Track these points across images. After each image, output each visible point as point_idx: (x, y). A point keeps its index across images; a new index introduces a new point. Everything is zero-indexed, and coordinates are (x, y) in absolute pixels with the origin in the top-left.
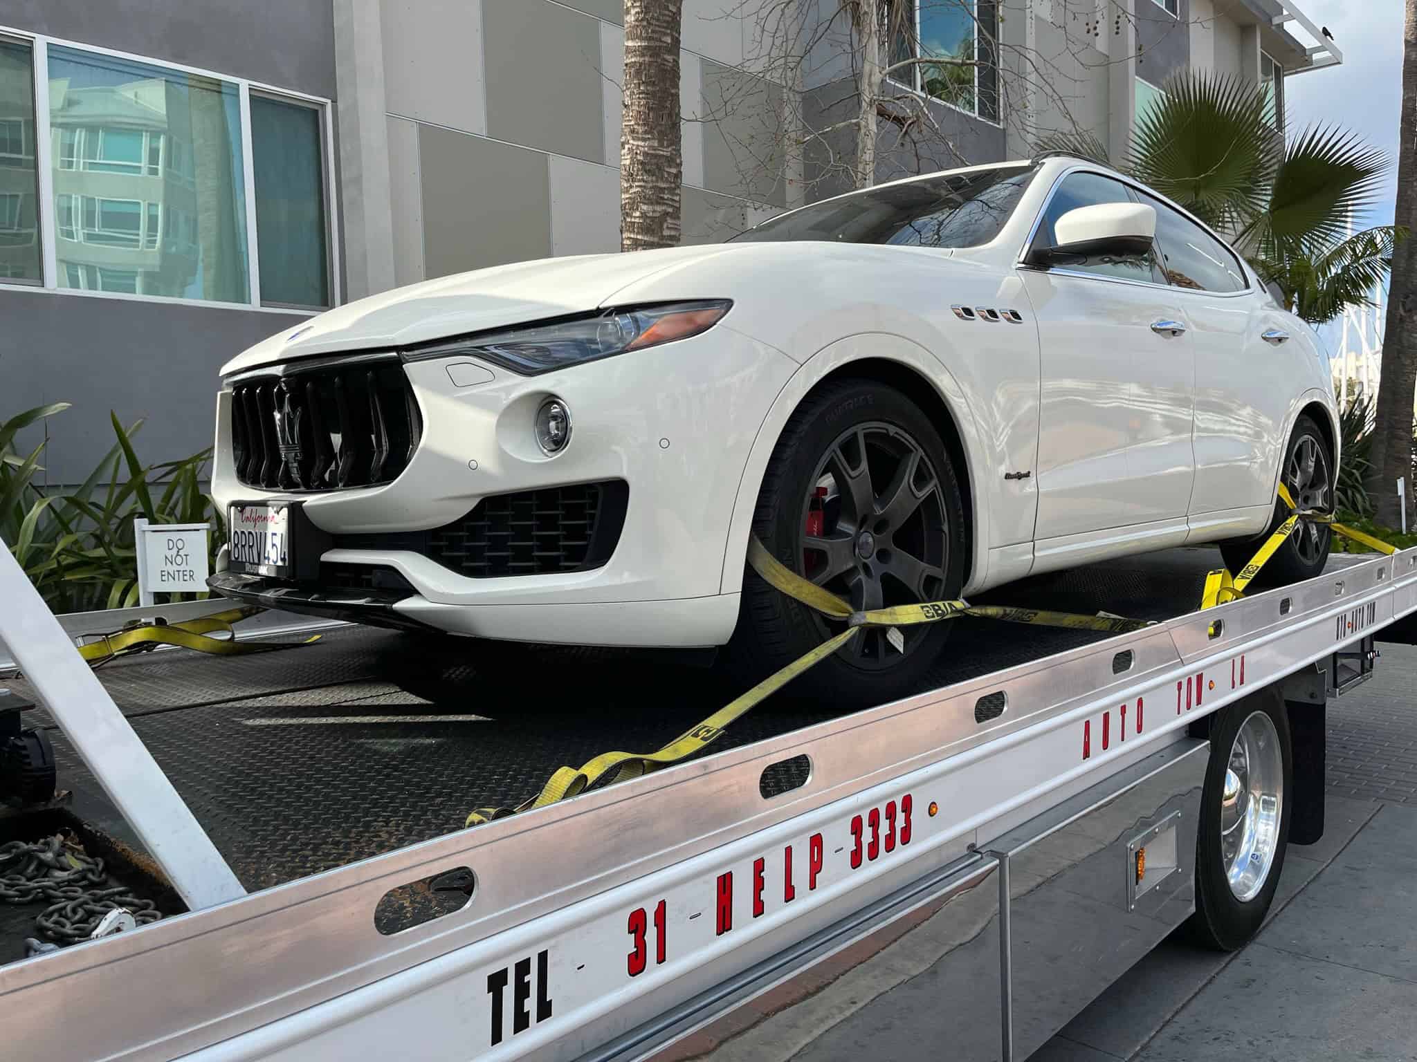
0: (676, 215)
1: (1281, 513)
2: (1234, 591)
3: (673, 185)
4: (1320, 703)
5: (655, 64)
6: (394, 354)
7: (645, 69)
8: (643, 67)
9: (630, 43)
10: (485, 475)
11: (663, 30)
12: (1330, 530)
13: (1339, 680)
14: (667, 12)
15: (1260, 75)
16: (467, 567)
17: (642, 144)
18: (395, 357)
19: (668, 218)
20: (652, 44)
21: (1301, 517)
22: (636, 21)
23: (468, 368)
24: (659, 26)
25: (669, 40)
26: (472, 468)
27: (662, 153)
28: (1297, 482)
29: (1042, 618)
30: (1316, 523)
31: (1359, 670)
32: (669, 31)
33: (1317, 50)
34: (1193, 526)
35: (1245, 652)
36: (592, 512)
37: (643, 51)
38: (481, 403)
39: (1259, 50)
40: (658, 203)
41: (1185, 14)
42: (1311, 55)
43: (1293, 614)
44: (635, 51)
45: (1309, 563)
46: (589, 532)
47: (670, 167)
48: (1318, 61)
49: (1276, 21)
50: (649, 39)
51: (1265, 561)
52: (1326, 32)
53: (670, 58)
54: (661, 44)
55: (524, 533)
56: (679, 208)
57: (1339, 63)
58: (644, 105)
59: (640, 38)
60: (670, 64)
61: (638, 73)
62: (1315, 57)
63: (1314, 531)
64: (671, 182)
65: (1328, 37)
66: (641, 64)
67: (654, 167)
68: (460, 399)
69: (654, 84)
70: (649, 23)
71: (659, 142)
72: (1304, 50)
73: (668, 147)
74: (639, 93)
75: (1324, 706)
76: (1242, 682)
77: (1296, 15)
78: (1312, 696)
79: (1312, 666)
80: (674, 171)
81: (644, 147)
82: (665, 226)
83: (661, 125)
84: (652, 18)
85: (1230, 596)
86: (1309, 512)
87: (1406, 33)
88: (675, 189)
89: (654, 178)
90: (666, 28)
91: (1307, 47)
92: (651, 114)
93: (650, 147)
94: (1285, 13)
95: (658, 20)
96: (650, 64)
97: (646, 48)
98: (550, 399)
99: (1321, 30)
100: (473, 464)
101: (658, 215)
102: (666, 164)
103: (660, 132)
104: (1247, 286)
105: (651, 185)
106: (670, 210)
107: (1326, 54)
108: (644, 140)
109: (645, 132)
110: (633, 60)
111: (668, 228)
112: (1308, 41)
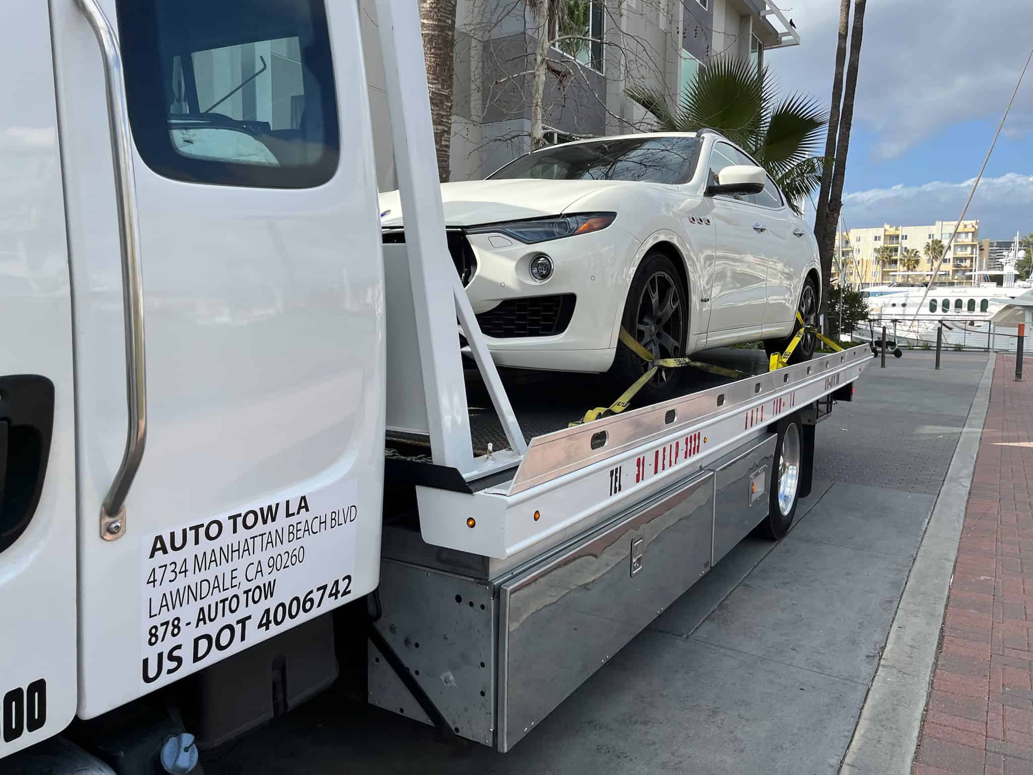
0: (448, 132)
1: (798, 326)
2: (782, 363)
3: (448, 114)
4: (813, 424)
5: (442, 37)
6: (460, 230)
7: (435, 39)
8: (434, 38)
9: (425, 21)
10: (508, 289)
11: (447, 15)
12: (816, 337)
13: (819, 415)
14: (450, 5)
15: (750, 50)
16: (492, 333)
17: (431, 86)
18: (459, 231)
19: (445, 134)
20: (441, 24)
21: (806, 328)
22: (431, 7)
23: (498, 239)
24: (444, 13)
25: (450, 22)
26: (502, 286)
27: (443, 93)
28: (804, 310)
29: (714, 369)
30: (810, 333)
31: (826, 412)
32: (450, 16)
33: (785, 34)
34: (764, 330)
35: (781, 396)
36: (556, 309)
37: (434, 28)
38: (509, 256)
39: (751, 32)
40: (440, 124)
41: (711, 8)
42: (781, 38)
43: (811, 375)
44: (429, 26)
45: (807, 354)
46: (554, 318)
47: (448, 102)
48: (786, 41)
49: (762, 14)
50: (439, 20)
51: (793, 349)
52: (791, 23)
53: (450, 33)
54: (445, 24)
55: (521, 318)
56: (450, 128)
57: (798, 44)
58: (434, 62)
59: (433, 19)
60: (450, 38)
61: (430, 41)
62: (784, 39)
63: (809, 337)
64: (448, 112)
65: (793, 27)
66: (432, 35)
67: (438, 101)
68: (497, 253)
69: (440, 49)
70: (438, 10)
71: (442, 86)
72: (778, 34)
73: (447, 89)
74: (431, 54)
75: (814, 426)
76: (779, 412)
77: (775, 11)
78: (809, 421)
79: (811, 404)
80: (449, 104)
81: (432, 88)
82: (443, 139)
83: (444, 75)
84: (441, 7)
85: (781, 365)
86: (809, 326)
87: (840, 30)
88: (449, 116)
89: (438, 108)
90: (449, 14)
91: (779, 32)
92: (438, 68)
93: (436, 88)
94: (768, 8)
95: (444, 9)
96: (439, 36)
97: (436, 25)
98: (541, 255)
99: (789, 21)
100: (503, 285)
101: (439, 131)
102: (445, 100)
103: (442, 80)
104: (783, 205)
105: (436, 112)
106: (446, 129)
107: (791, 37)
108: (432, 84)
109: (434, 79)
110: (427, 32)
111: (444, 140)
112: (780, 27)
